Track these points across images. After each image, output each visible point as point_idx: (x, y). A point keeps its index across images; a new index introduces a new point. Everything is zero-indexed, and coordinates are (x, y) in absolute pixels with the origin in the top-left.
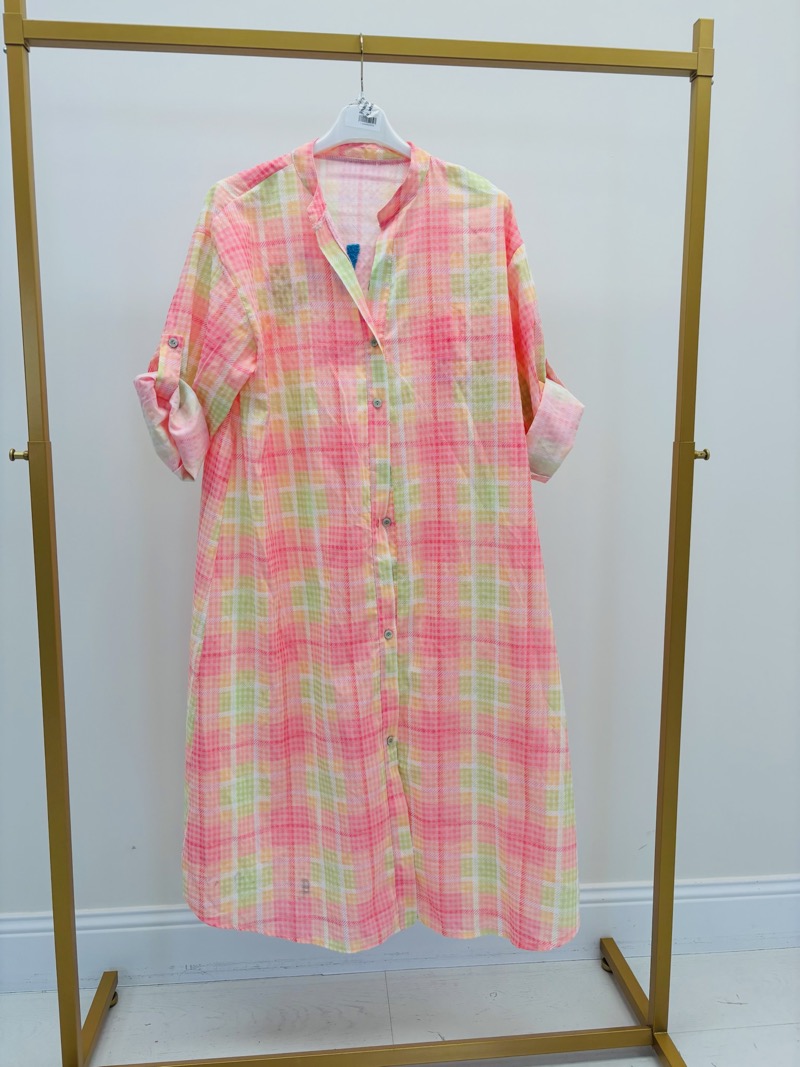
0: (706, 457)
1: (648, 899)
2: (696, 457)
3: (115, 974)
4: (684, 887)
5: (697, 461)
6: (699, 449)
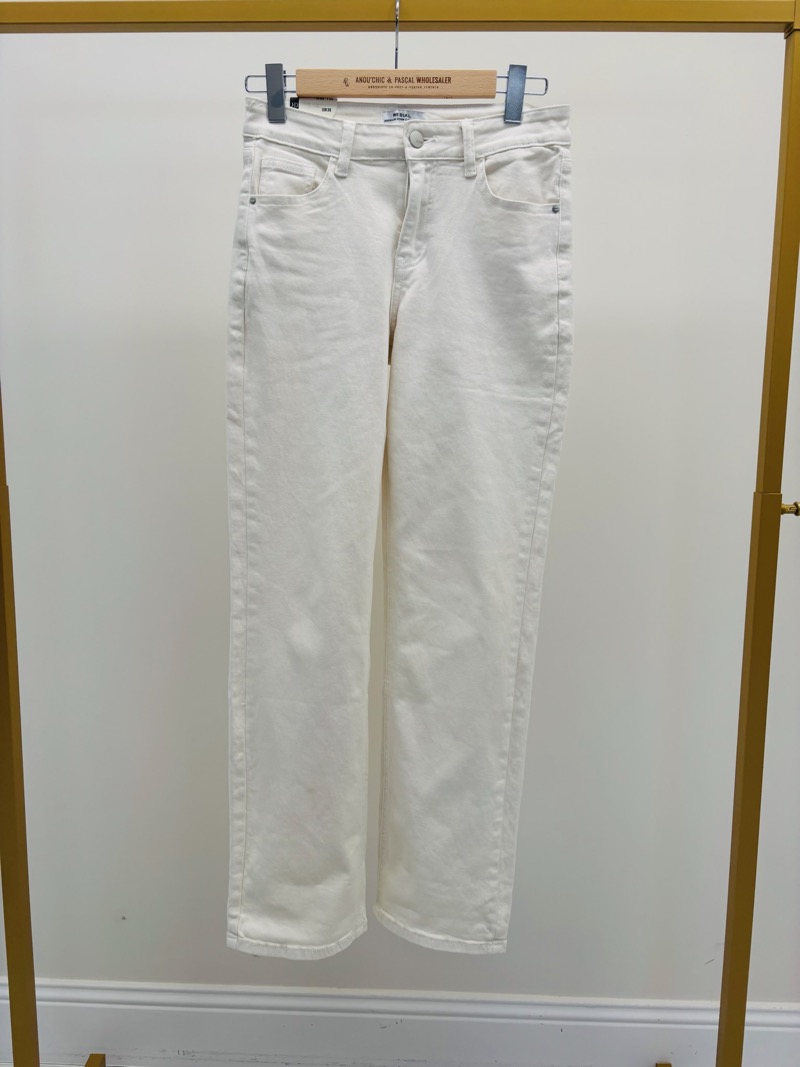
0: (797, 513)
1: (715, 1024)
2: (784, 511)
3: (104, 1056)
4: (758, 1011)
5: (784, 518)
6: (787, 501)
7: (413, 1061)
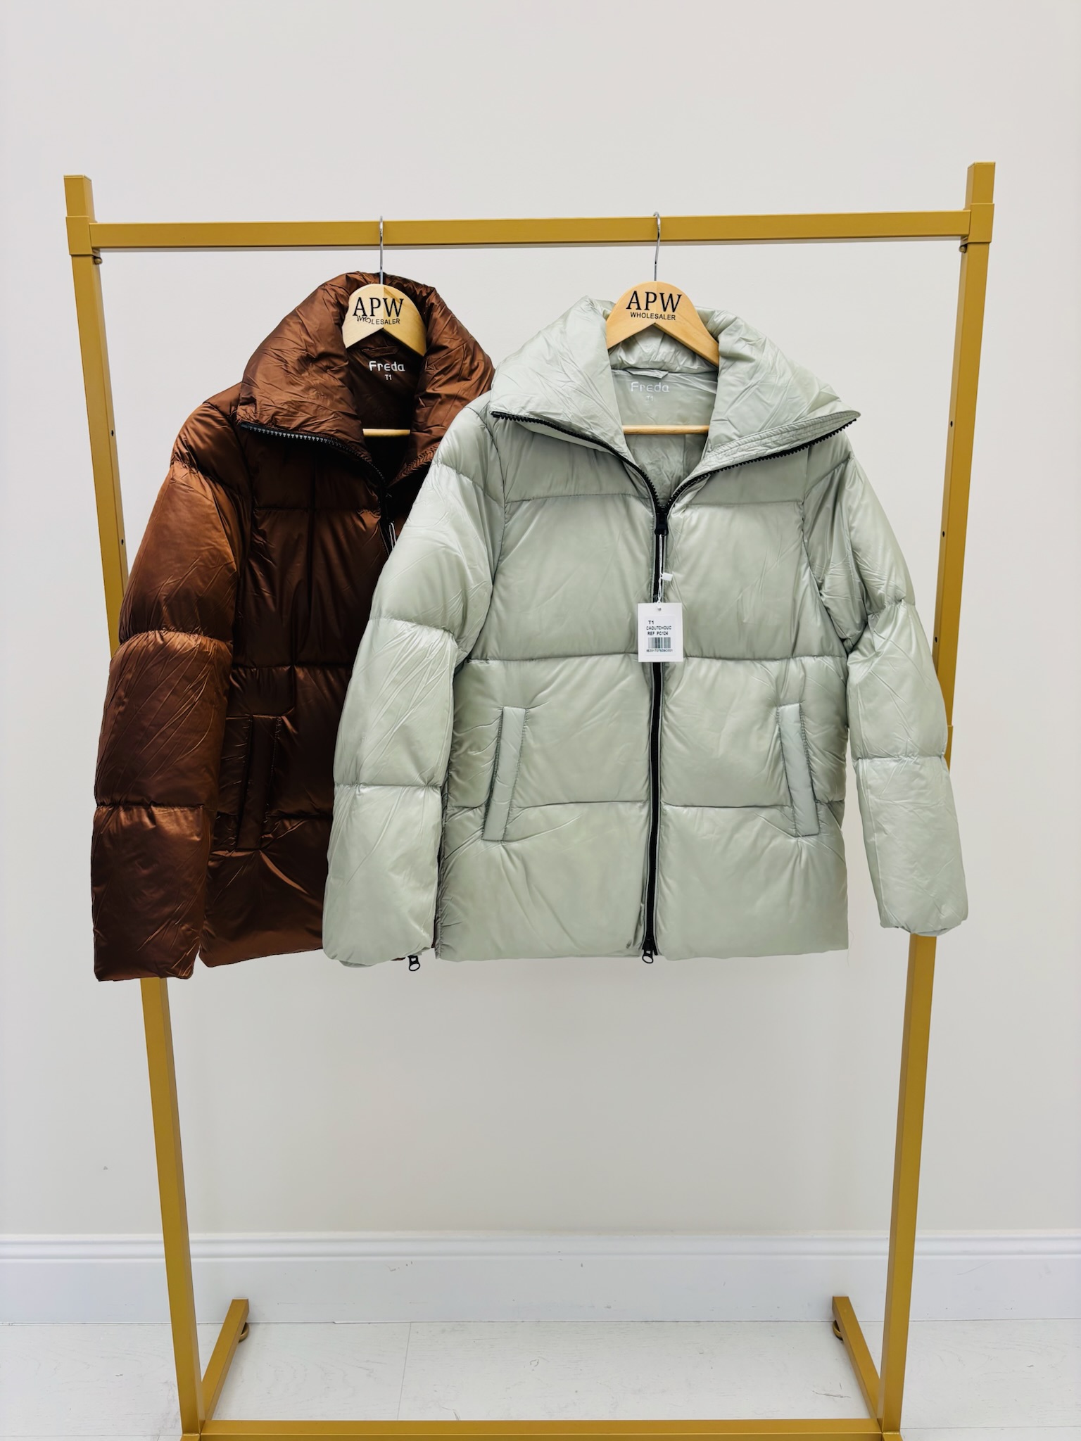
3: (246, 1302)
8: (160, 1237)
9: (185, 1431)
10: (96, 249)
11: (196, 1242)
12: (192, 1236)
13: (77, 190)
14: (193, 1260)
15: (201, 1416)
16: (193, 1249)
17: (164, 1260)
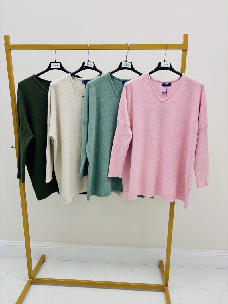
3: (45, 255)
7: (110, 259)
8: (24, 242)
9: (29, 279)
10: (10, 50)
11: (31, 243)
12: (31, 242)
13: (7, 38)
14: (31, 247)
15: (32, 277)
16: (31, 245)
17: (25, 247)
